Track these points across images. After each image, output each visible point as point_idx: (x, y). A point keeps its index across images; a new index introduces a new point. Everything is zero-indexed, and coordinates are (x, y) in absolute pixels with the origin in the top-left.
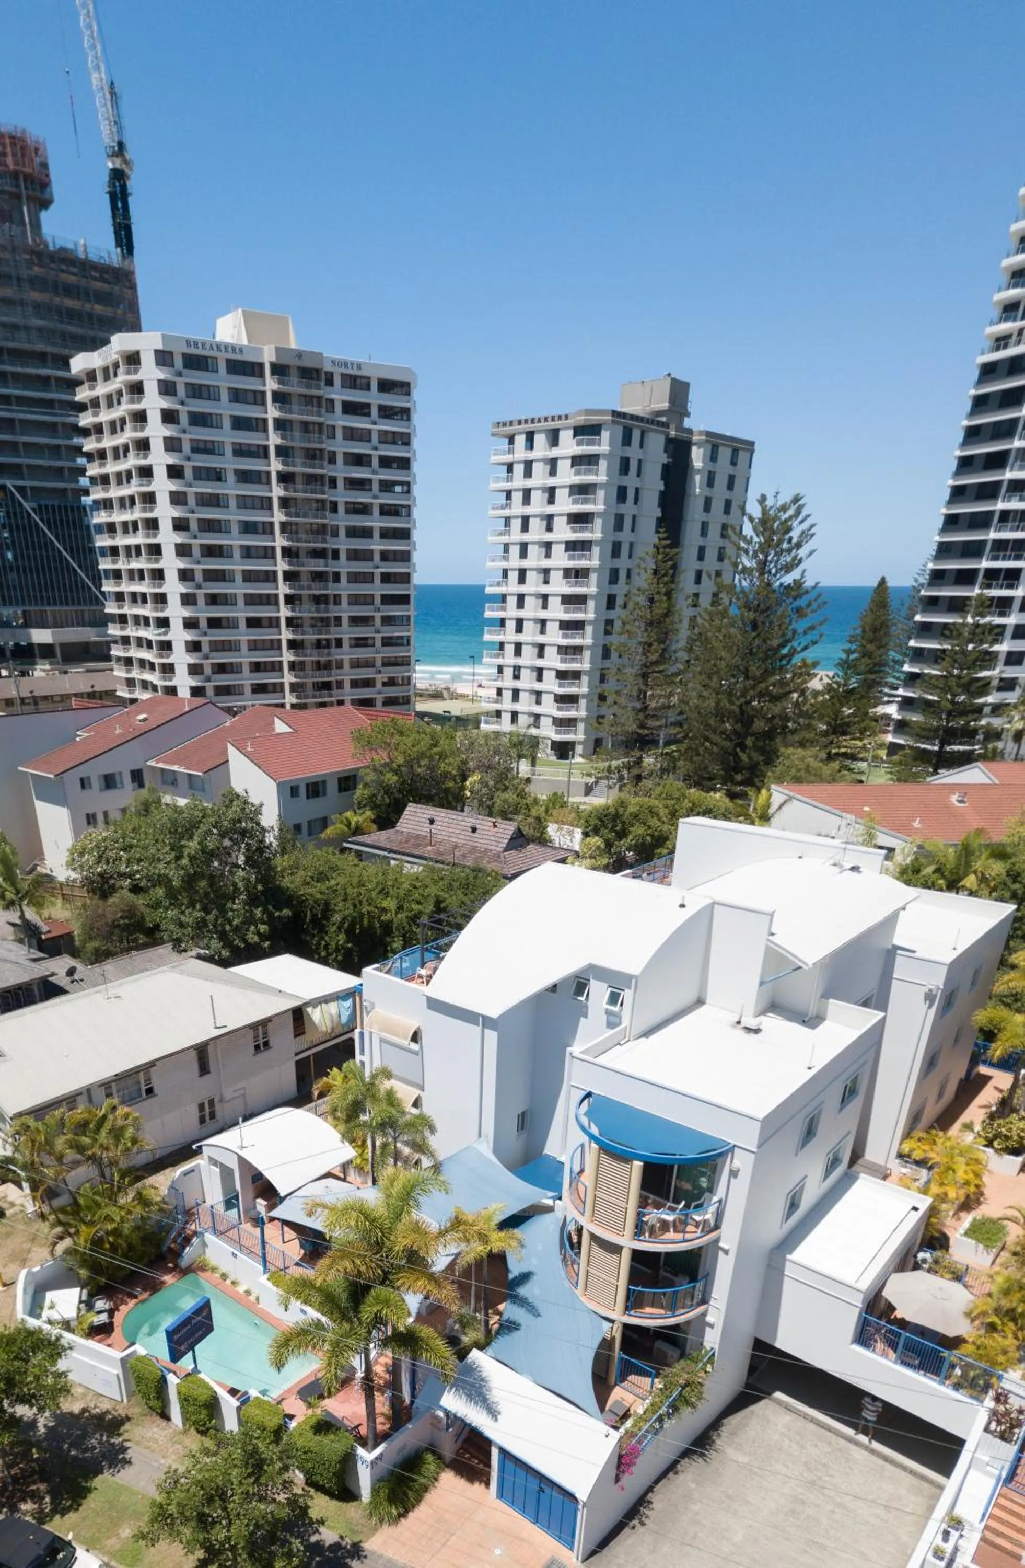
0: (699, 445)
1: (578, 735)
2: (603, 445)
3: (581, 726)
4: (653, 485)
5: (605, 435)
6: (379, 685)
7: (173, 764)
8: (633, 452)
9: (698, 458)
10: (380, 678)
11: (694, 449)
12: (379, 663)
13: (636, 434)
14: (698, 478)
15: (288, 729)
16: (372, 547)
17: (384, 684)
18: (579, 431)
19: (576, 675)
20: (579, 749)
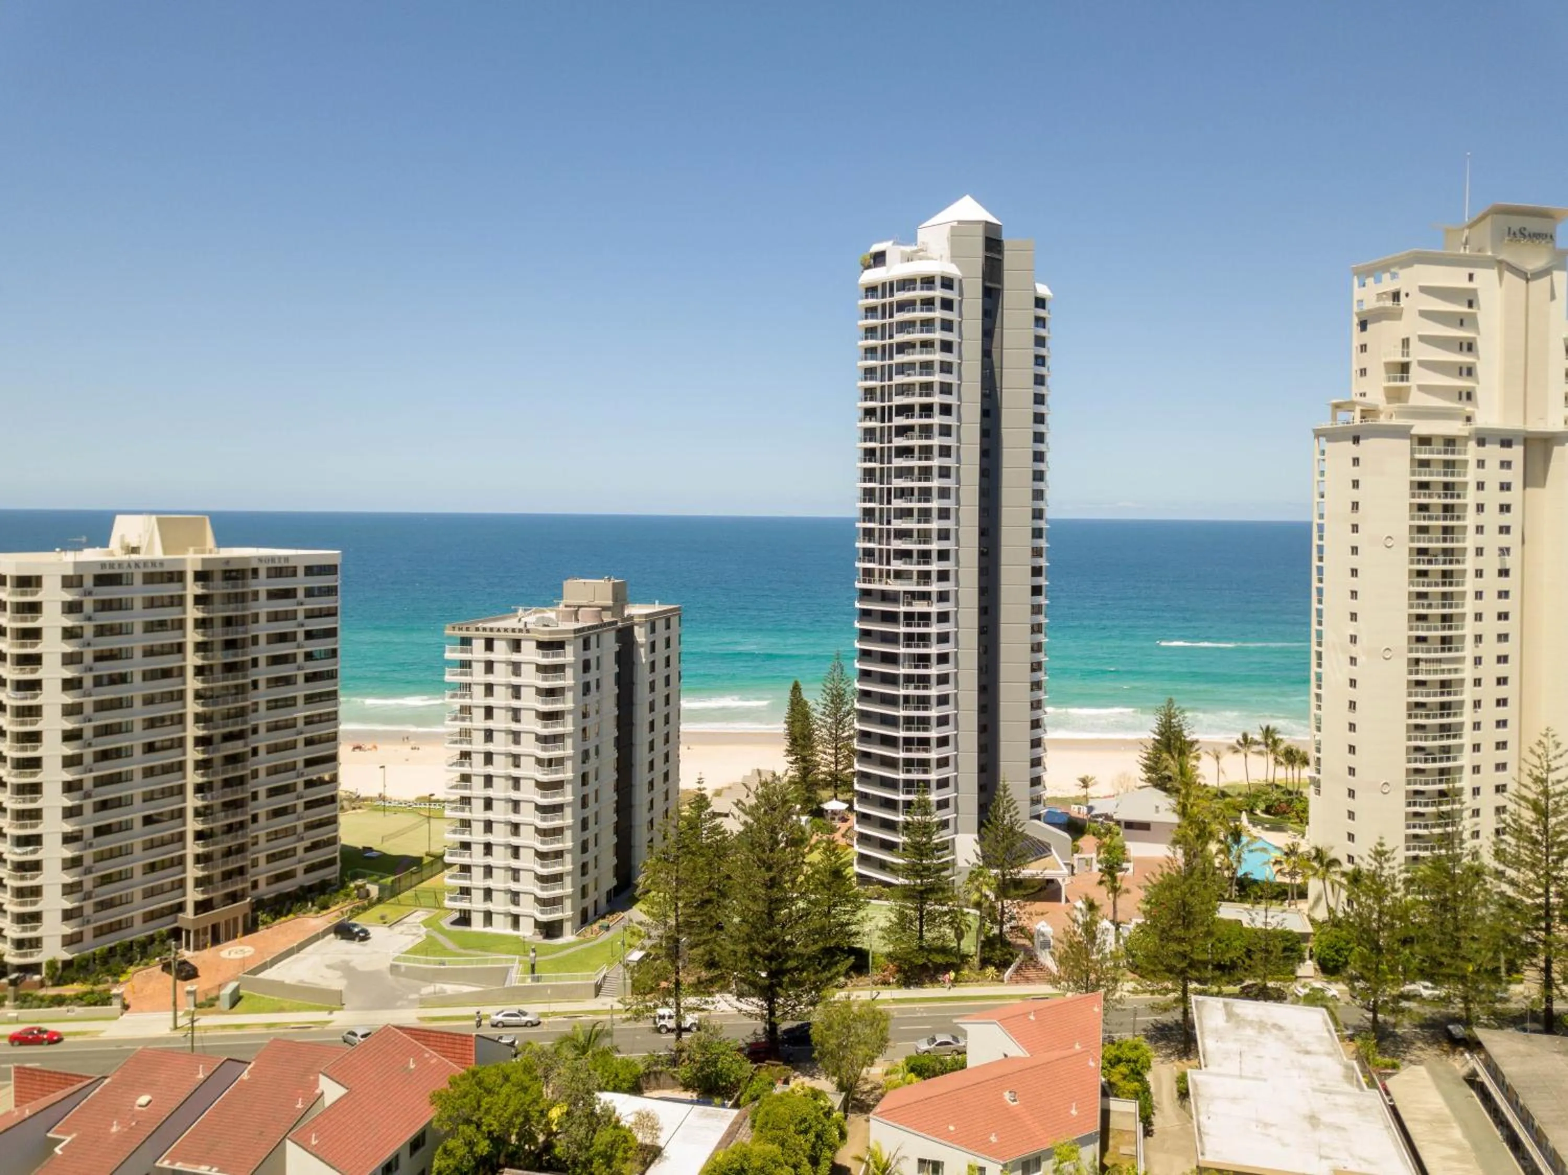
0: (639, 624)
1: (566, 912)
2: (569, 656)
3: (568, 903)
4: (610, 668)
5: (569, 649)
6: (300, 852)
7: (199, 1162)
8: (592, 654)
9: (640, 635)
10: (301, 846)
11: (636, 628)
12: (300, 829)
13: (593, 640)
14: (642, 650)
15: (342, 1091)
16: (295, 715)
17: (307, 850)
18: (542, 645)
19: (559, 855)
20: (567, 926)
